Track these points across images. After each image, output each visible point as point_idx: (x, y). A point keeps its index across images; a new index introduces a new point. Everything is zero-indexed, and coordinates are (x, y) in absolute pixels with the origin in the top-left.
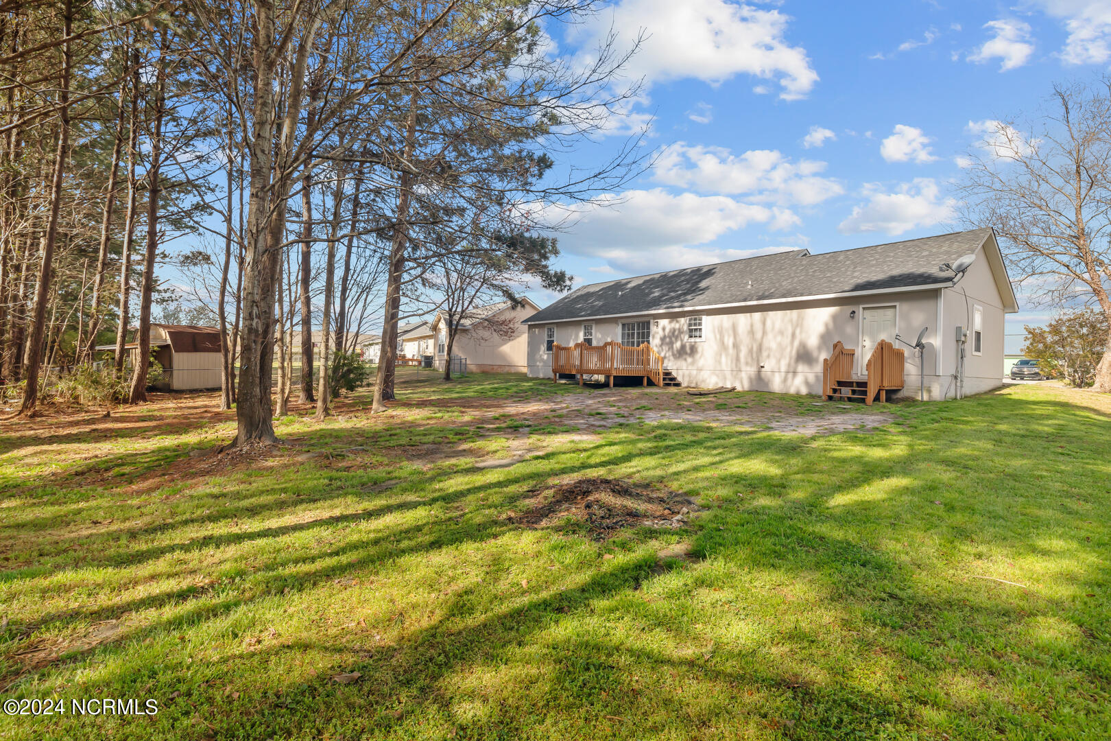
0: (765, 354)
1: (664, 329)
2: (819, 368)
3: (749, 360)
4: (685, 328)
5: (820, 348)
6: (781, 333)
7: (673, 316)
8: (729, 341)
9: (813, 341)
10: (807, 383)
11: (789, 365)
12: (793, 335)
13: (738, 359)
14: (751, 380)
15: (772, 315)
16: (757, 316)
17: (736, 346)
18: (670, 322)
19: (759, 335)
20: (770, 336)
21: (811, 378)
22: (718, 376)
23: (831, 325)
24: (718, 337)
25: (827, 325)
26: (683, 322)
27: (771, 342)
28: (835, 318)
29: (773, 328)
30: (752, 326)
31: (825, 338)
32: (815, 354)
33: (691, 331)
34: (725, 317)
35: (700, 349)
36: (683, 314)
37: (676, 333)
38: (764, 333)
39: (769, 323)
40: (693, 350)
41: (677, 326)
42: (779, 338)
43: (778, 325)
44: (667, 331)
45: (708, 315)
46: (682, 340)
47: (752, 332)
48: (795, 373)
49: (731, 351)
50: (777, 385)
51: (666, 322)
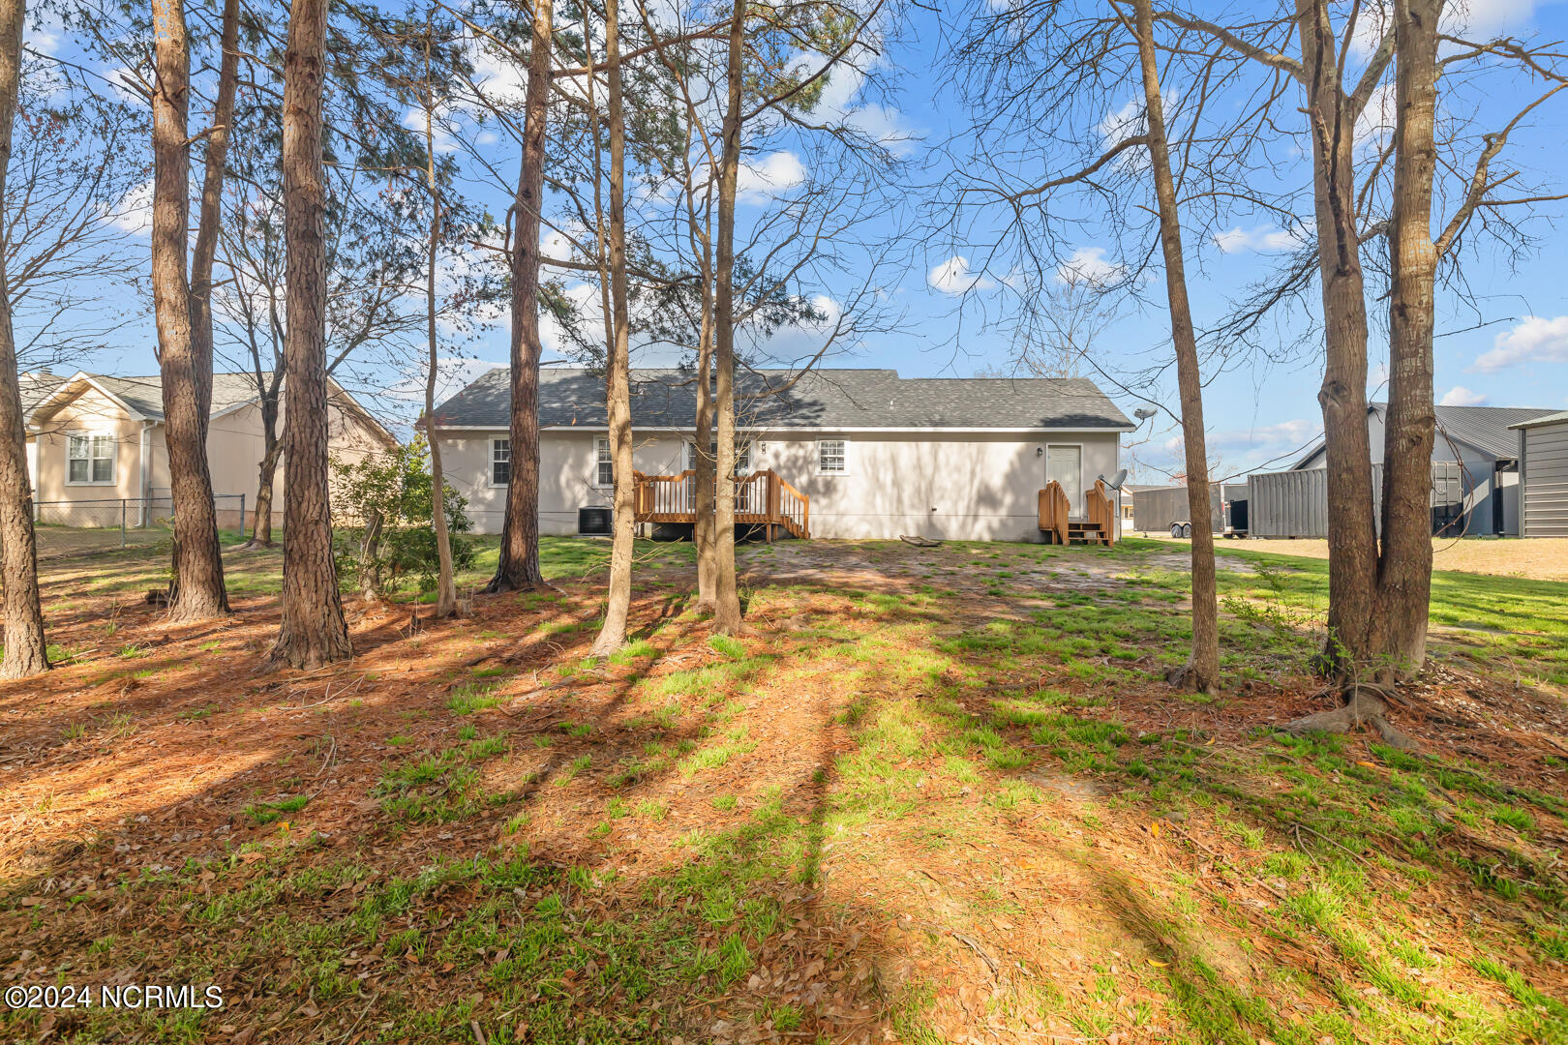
0: (937, 495)
1: (777, 456)
2: (1003, 512)
3: (916, 501)
4: (816, 456)
5: (1004, 490)
6: (958, 469)
7: (794, 438)
8: (887, 478)
9: (996, 482)
10: (990, 529)
11: (968, 507)
12: (973, 473)
13: (900, 501)
14: (918, 527)
15: (945, 445)
16: (926, 446)
17: (896, 483)
18: (788, 447)
19: (929, 471)
20: (944, 473)
21: (996, 524)
22: (870, 523)
23: (1017, 465)
24: (870, 470)
25: (1012, 464)
26: (812, 448)
27: (945, 480)
28: (1020, 455)
29: (947, 464)
30: (919, 459)
31: (1012, 480)
32: (999, 495)
33: (824, 460)
34: (880, 445)
35: (840, 487)
36: (812, 436)
37: (800, 462)
38: (936, 468)
39: (941, 456)
40: (829, 488)
41: (801, 453)
42: (955, 476)
43: (953, 460)
44: (783, 459)
45: (852, 440)
46: (809, 473)
47: (919, 466)
48: (976, 517)
49: (889, 489)
50: (954, 532)
51: (780, 446)
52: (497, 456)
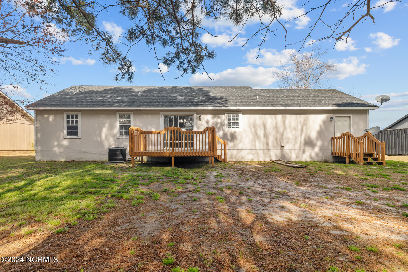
0: (285, 141)
1: (207, 122)
2: (317, 149)
3: (275, 144)
4: (226, 122)
5: (317, 139)
6: (295, 129)
7: (215, 113)
8: (261, 133)
9: (313, 135)
10: (311, 157)
11: (300, 147)
12: (302, 130)
13: (268, 144)
14: (276, 155)
15: (288, 116)
16: (279, 117)
17: (266, 136)
18: (213, 118)
19: (281, 129)
20: (288, 130)
21: (313, 155)
22: (253, 154)
23: (323, 127)
24: (253, 130)
25: (320, 126)
26: (224, 117)
27: (289, 134)
28: (324, 122)
29: (290, 126)
30: (276, 124)
31: (320, 134)
32: (315, 141)
33: (230, 123)
34: (257, 116)
35: (239, 137)
36: (223, 112)
37: (219, 125)
38: (285, 128)
39: (287, 122)
40: (233, 137)
41: (219, 121)
42: (294, 132)
43: (293, 124)
44: (210, 124)
45: (243, 114)
46: (223, 130)
47: (276, 128)
48: (304, 152)
49: (262, 139)
50: (293, 157)
51: (209, 117)
52: (68, 122)
